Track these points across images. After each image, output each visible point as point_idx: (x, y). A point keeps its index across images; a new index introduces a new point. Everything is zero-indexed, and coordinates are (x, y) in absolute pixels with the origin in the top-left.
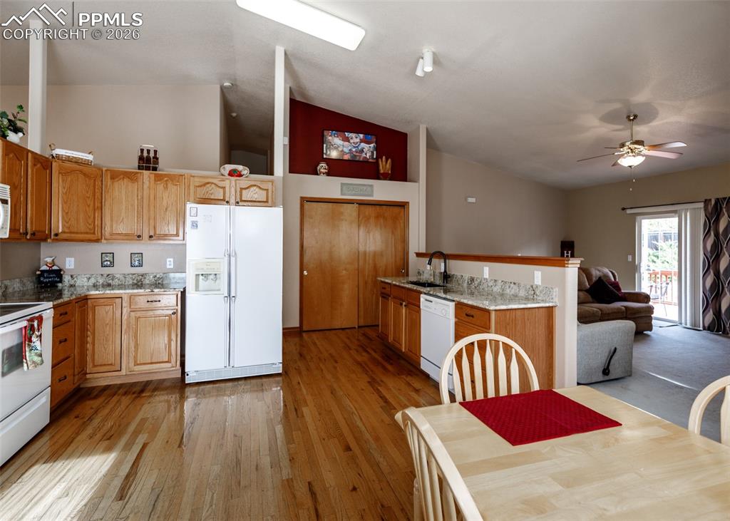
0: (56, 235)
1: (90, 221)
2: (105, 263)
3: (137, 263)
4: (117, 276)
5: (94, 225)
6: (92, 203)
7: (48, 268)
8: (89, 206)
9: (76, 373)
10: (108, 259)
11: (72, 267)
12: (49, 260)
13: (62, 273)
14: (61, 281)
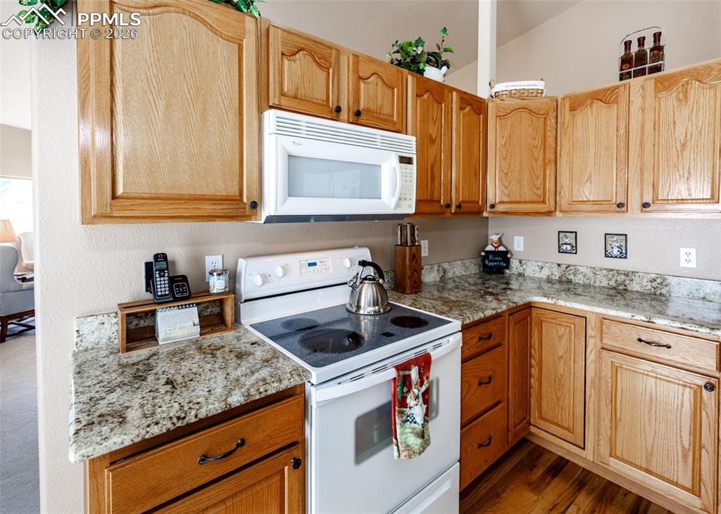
0: (493, 206)
1: (539, 183)
2: (564, 247)
3: (616, 252)
4: (581, 269)
5: (544, 188)
6: (541, 155)
7: (493, 249)
8: (536, 160)
9: (511, 426)
10: (567, 241)
11: (521, 249)
12: (495, 238)
13: (509, 256)
14: (507, 267)
